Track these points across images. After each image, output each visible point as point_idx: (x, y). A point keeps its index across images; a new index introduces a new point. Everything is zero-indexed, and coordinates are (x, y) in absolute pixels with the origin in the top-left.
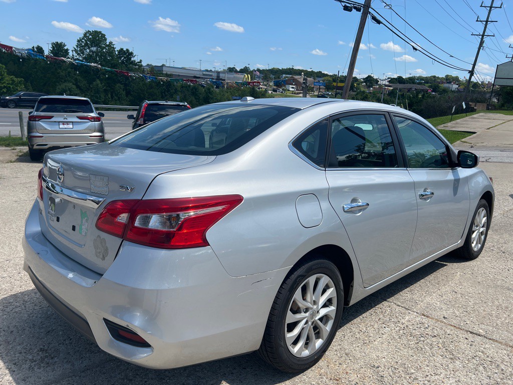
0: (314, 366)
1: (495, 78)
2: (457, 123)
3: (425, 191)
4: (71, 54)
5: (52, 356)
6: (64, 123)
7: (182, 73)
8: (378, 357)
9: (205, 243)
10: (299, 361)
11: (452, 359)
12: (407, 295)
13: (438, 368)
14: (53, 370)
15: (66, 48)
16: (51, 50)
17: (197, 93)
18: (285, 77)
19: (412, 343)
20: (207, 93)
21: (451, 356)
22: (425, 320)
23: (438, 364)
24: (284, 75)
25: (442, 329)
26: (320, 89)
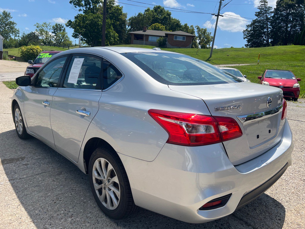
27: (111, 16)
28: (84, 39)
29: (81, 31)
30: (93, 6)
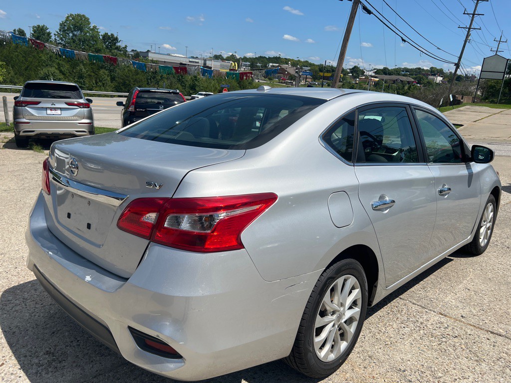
0: (338, 370)
1: (482, 71)
3: (443, 187)
4: (53, 38)
5: (60, 359)
6: (51, 109)
7: (167, 59)
8: (402, 359)
9: (240, 246)
10: (325, 365)
11: (477, 361)
12: (420, 292)
13: (465, 371)
14: (63, 375)
15: (48, 31)
16: (32, 34)
17: (183, 80)
18: (271, 66)
19: (435, 344)
20: (193, 81)
21: (476, 358)
22: (443, 319)
23: (464, 367)
24: (271, 64)
25: (462, 329)
26: (306, 78)
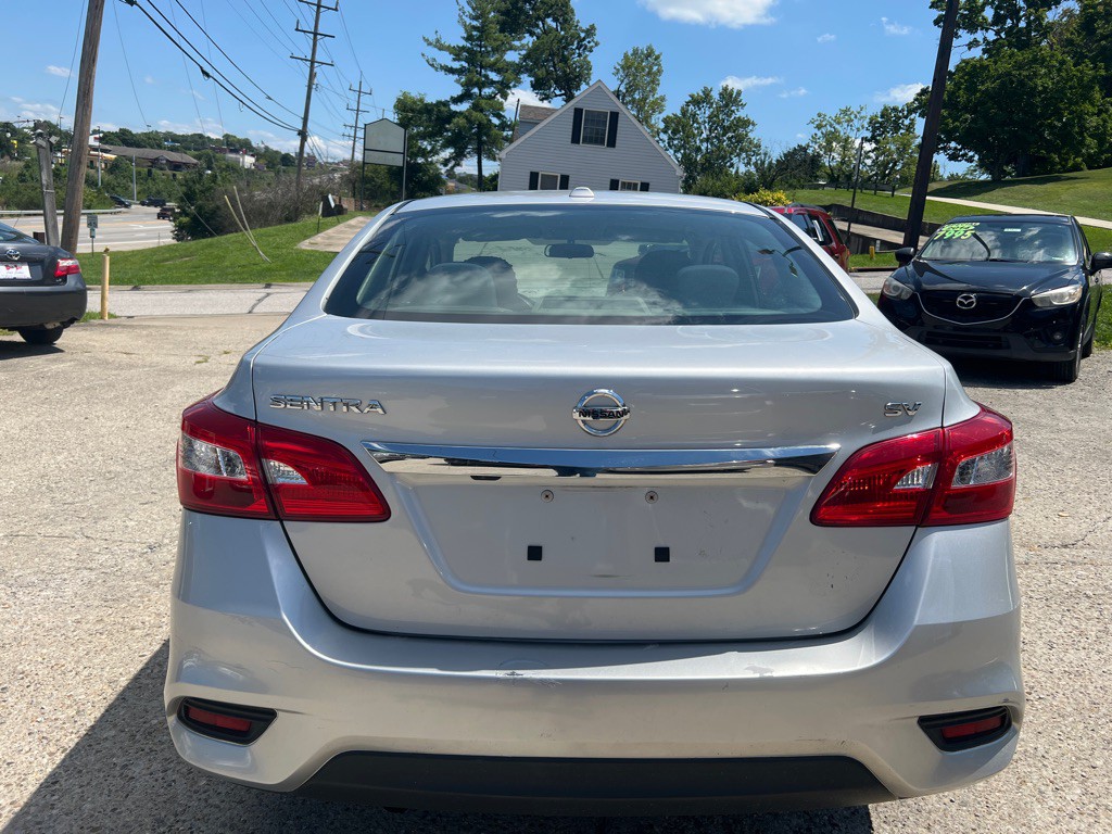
1: (365, 149)
2: (330, 238)
27: (1104, 47)
28: (966, 154)
29: (953, 123)
30: (1028, 18)
